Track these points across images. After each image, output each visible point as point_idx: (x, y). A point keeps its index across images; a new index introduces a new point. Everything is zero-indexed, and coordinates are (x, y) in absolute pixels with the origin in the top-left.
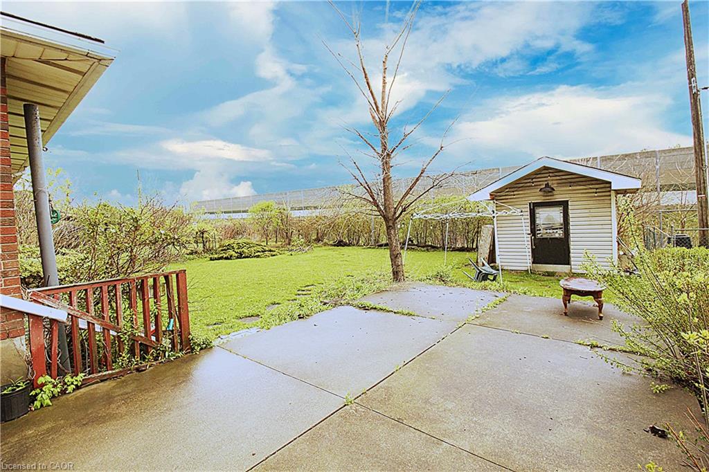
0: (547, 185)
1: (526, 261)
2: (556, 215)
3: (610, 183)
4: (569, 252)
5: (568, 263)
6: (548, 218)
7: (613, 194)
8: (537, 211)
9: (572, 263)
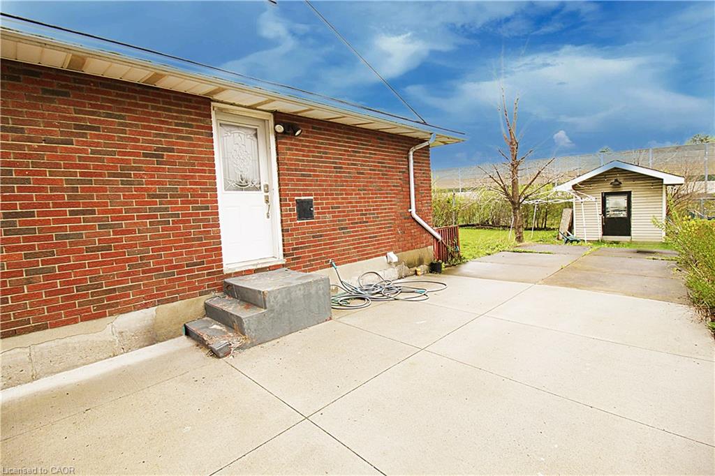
0: (616, 180)
1: (598, 233)
2: (622, 201)
3: (662, 179)
4: (630, 227)
5: (630, 235)
6: (616, 204)
7: (664, 187)
8: (607, 198)
9: (632, 235)
